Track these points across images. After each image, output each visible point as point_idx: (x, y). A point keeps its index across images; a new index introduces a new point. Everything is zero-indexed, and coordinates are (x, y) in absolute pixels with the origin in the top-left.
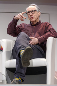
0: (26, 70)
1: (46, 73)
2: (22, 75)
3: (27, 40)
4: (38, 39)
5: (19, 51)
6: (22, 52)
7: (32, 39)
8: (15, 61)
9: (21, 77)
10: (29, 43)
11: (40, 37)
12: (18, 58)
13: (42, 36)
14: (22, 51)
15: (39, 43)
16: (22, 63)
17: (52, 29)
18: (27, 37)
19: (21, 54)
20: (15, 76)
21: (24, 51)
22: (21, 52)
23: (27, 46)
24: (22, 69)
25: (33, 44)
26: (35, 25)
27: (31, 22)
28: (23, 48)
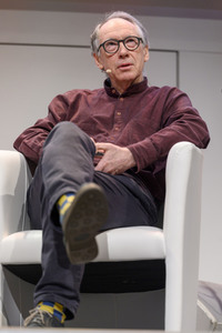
0: (82, 273)
2: (67, 293)
3: (84, 153)
4: (132, 150)
5: (52, 201)
6: (67, 203)
10: (96, 165)
11: (139, 143)
12: (50, 224)
13: (147, 140)
14: (64, 198)
15: (135, 168)
17: (190, 112)
19: (62, 212)
20: (40, 298)
21: (71, 199)
22: (61, 203)
24: (68, 272)
25: (109, 169)
26: (124, 97)
27: (107, 83)
28: (67, 185)
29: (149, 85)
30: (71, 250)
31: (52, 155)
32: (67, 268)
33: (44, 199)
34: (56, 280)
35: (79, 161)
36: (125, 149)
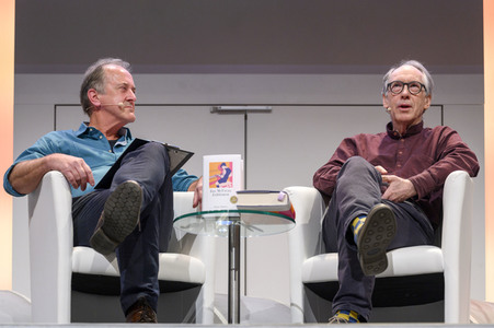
0: (373, 285)
1: (443, 298)
2: (361, 302)
3: (372, 182)
4: (413, 181)
5: (347, 222)
6: (360, 224)
7: (389, 182)
8: (334, 258)
9: (356, 308)
10: (383, 192)
11: (419, 175)
12: (345, 243)
13: (425, 172)
14: (358, 219)
15: (416, 197)
16: (361, 262)
17: (461, 146)
18: (371, 173)
19: (356, 232)
20: (338, 308)
21: (364, 219)
22: (354, 224)
23: (376, 203)
24: (361, 284)
25: (394, 198)
26: (404, 137)
27: (390, 126)
28: (360, 209)
29: (424, 127)
30: (364, 263)
31: (345, 185)
32: (360, 280)
33: (339, 222)
34: (350, 292)
35: (368, 189)
36: (407, 181)
